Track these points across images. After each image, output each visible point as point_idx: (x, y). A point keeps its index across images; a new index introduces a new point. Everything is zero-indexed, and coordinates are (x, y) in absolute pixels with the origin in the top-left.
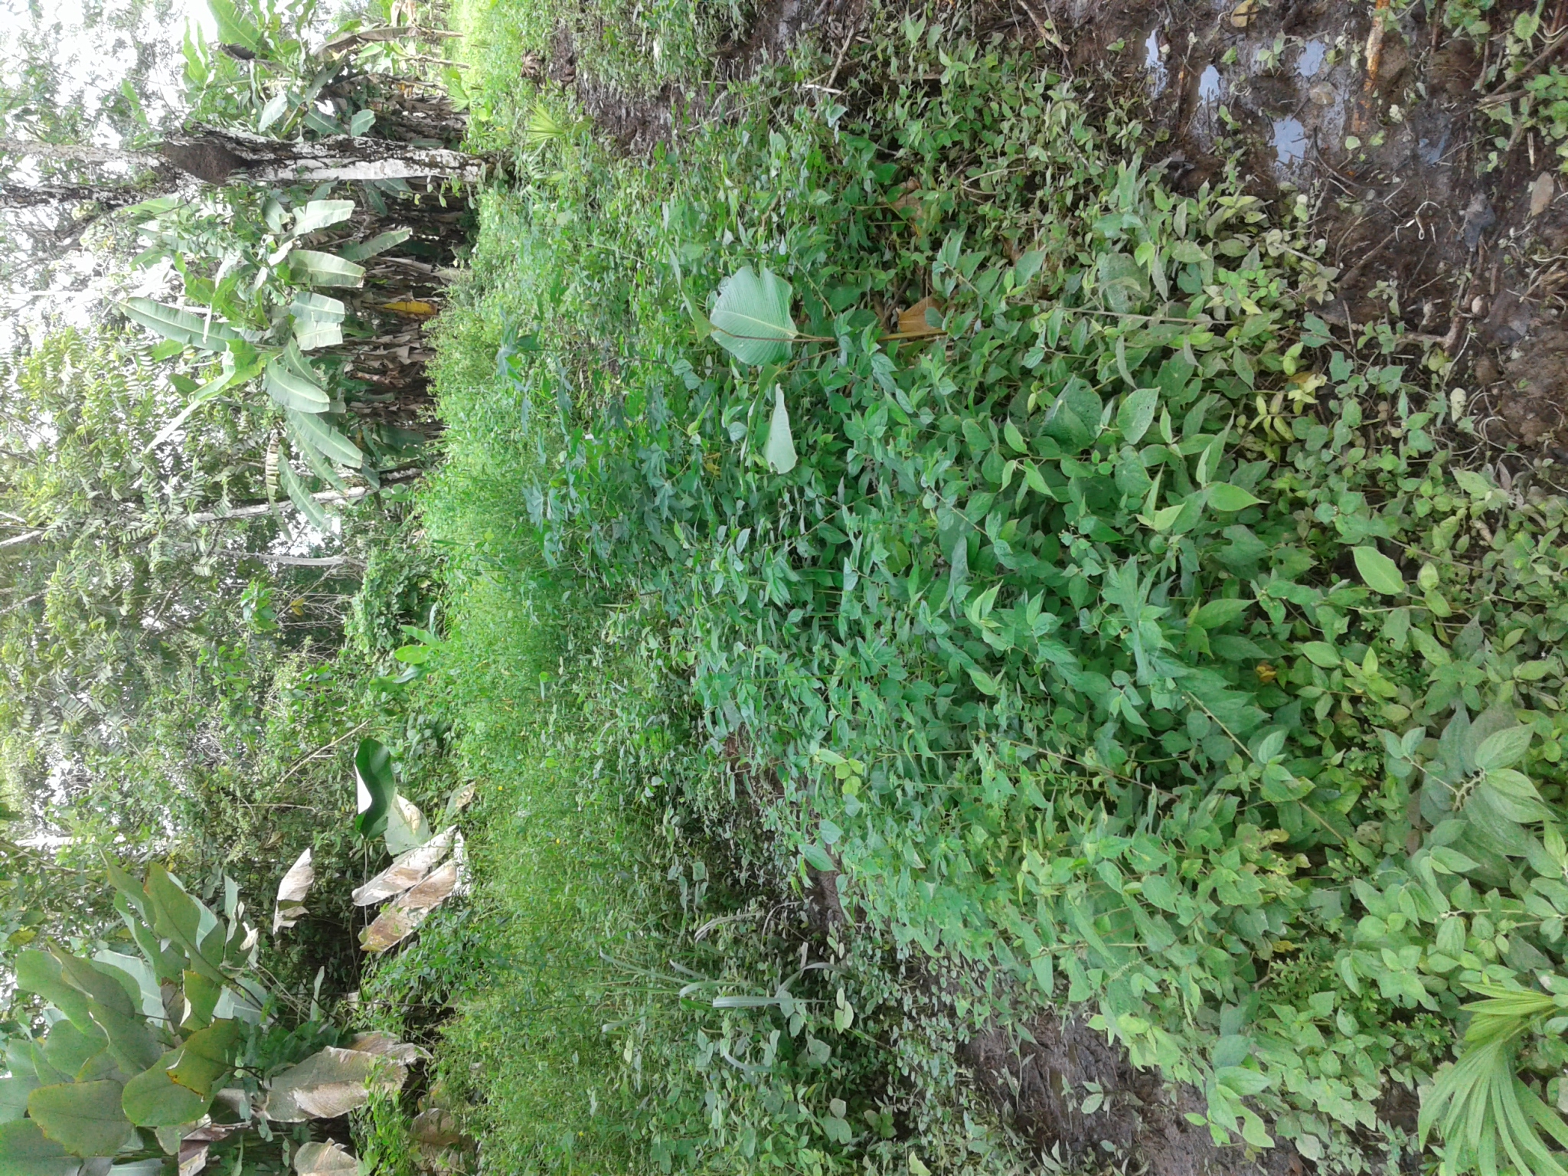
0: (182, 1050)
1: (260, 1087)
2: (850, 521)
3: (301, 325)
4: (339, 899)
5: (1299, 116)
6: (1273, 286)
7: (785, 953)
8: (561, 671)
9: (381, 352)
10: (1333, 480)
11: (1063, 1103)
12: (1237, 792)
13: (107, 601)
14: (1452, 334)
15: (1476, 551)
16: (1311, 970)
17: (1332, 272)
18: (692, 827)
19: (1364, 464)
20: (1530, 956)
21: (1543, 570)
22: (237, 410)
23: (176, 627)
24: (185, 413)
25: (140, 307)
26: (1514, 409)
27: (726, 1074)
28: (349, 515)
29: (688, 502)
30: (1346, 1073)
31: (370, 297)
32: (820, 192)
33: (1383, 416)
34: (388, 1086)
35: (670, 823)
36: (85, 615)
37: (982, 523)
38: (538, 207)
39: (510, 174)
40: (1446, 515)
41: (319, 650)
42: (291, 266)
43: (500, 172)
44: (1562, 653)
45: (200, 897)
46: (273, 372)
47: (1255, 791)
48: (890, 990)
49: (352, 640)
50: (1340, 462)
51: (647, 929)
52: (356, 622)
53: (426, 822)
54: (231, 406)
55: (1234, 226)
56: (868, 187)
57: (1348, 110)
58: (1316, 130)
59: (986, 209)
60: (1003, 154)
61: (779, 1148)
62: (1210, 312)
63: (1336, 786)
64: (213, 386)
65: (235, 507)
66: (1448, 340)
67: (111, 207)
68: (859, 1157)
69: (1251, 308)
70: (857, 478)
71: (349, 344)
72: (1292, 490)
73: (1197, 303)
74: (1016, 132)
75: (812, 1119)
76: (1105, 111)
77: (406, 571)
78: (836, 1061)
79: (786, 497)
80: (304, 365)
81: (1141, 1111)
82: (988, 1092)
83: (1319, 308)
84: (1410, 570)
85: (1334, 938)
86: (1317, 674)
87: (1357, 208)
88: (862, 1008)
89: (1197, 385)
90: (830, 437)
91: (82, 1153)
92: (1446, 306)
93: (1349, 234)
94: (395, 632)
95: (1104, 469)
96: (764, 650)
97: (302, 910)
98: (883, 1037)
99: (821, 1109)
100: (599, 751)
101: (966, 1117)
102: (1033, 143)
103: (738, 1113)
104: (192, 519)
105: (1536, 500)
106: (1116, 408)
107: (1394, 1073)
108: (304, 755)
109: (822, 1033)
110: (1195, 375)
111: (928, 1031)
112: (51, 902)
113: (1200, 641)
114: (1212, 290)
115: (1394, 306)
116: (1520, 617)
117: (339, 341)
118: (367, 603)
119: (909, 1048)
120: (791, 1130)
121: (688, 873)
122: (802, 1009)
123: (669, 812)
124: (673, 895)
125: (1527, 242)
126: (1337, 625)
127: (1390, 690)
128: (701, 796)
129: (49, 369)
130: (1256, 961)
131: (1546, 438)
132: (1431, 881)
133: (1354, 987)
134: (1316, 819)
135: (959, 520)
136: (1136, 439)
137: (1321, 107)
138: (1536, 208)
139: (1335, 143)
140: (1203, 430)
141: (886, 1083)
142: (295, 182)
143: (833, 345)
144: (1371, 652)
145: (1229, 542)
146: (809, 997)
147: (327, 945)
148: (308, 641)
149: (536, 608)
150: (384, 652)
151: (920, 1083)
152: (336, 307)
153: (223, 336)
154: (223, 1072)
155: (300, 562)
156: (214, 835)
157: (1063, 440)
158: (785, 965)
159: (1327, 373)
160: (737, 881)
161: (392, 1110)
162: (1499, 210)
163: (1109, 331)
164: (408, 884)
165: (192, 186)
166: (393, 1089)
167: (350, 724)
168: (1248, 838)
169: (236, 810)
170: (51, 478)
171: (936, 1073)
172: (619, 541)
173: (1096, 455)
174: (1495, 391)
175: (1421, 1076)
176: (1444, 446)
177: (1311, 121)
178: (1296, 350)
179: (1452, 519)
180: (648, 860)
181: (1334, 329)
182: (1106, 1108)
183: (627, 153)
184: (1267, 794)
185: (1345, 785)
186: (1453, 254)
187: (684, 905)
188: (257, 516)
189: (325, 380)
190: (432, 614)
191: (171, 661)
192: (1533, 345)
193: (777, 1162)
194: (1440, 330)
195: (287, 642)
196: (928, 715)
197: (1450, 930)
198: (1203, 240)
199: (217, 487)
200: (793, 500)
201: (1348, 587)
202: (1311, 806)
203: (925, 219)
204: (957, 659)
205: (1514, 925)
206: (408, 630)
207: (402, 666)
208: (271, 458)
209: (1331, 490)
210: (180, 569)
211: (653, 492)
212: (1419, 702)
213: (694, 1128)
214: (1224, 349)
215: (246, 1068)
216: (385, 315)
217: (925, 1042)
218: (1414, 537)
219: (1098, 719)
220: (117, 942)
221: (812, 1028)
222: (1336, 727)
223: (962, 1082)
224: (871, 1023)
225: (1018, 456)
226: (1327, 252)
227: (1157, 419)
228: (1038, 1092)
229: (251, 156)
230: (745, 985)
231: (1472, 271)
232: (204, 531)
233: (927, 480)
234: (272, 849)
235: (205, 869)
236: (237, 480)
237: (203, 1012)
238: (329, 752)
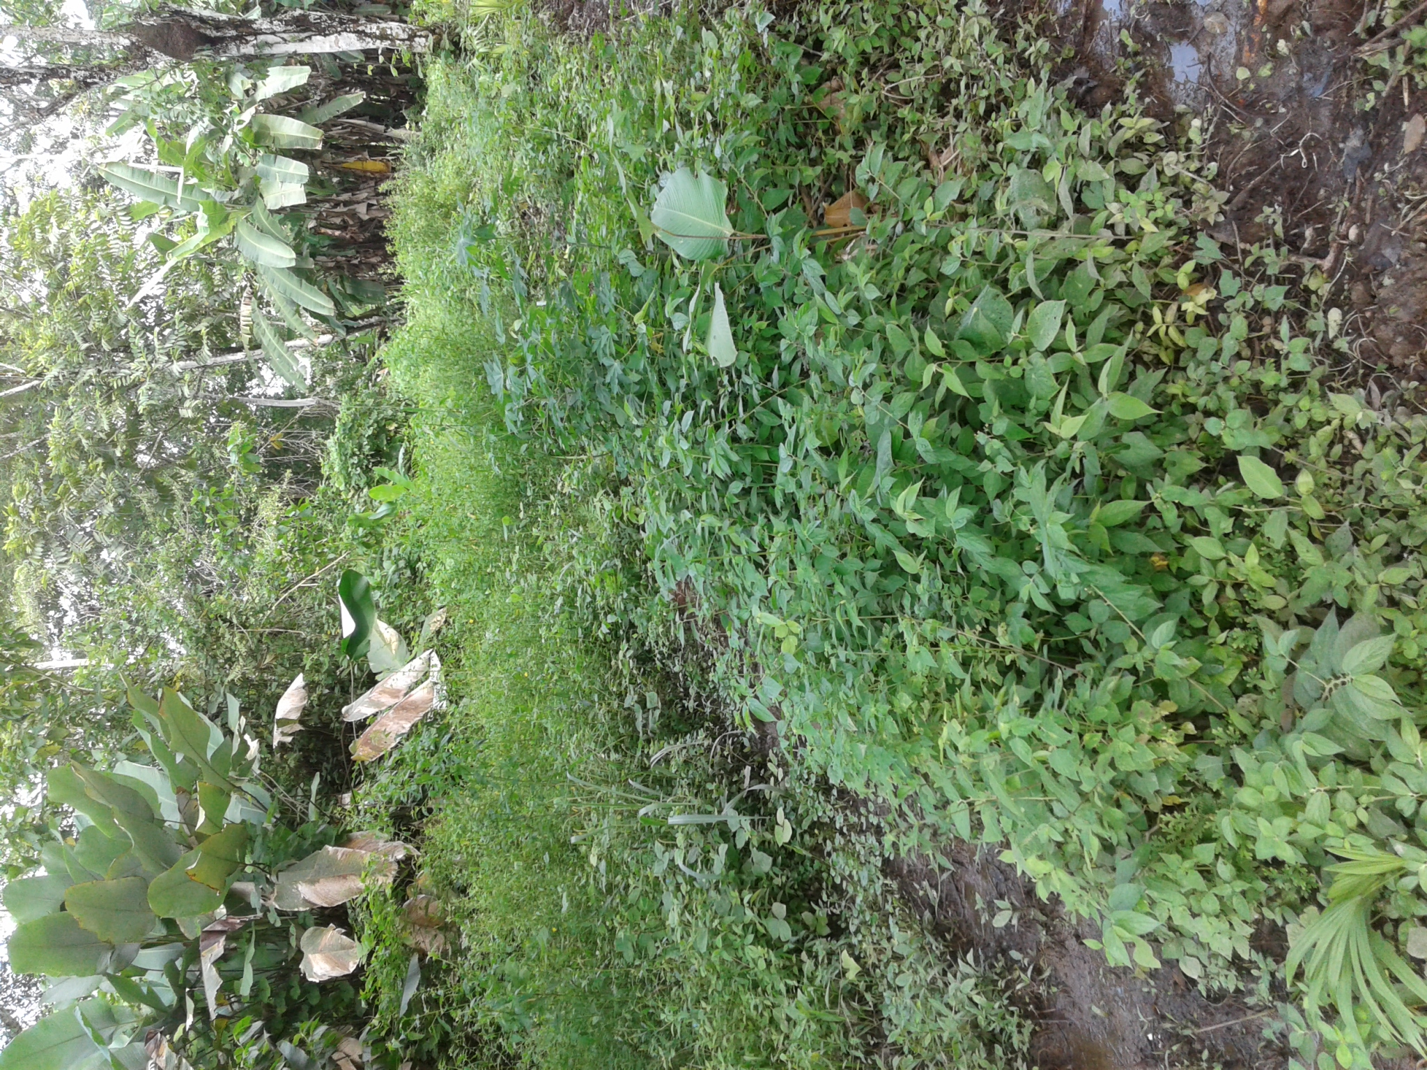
0: (198, 852)
1: (268, 881)
2: (785, 410)
3: (268, 185)
4: (329, 712)
5: (1195, 43)
6: (1169, 207)
7: (730, 773)
8: (521, 515)
9: (341, 209)
10: (1221, 389)
11: (977, 915)
12: (1133, 671)
13: (103, 445)
14: (1331, 257)
15: (1348, 459)
16: (1195, 821)
17: (1223, 196)
18: (644, 658)
19: (1249, 375)
20: (1385, 825)
21: (1406, 484)
22: (212, 265)
23: (167, 463)
24: (164, 269)
25: (118, 171)
26: (1385, 332)
27: (680, 879)
28: (318, 357)
29: (635, 377)
30: (1225, 911)
31: (329, 157)
32: (751, 95)
33: (1267, 330)
34: (381, 879)
35: (625, 656)
36: (84, 456)
37: (905, 419)
38: (483, 78)
39: (456, 44)
40: (1321, 425)
41: (299, 482)
42: (255, 129)
43: (446, 43)
44: (1423, 558)
45: (205, 712)
46: (243, 231)
47: (1149, 670)
48: (823, 810)
49: (328, 478)
50: (1228, 373)
51: (607, 752)
52: (332, 459)
53: (405, 643)
54: (207, 260)
55: (1135, 145)
56: (795, 89)
57: (1240, 43)
58: (1209, 57)
59: (905, 112)
60: (920, 60)
61: (728, 945)
62: (1111, 227)
63: (1218, 661)
64: (190, 244)
65: (215, 355)
66: (1327, 263)
67: (88, 85)
68: (797, 951)
69: (1149, 227)
70: (791, 364)
71: (312, 203)
72: (1184, 396)
73: (1100, 218)
74: (933, 40)
75: (757, 920)
76: (1015, 26)
77: (374, 415)
78: (777, 870)
79: (725, 379)
80: (272, 224)
81: (1045, 925)
82: (909, 900)
83: (1212, 229)
84: (1288, 473)
85: (1217, 794)
86: (1205, 566)
87: (1246, 134)
88: (799, 823)
89: (1099, 295)
90: (764, 324)
91: (115, 940)
92: (1325, 231)
93: (1241, 159)
94: (367, 471)
95: (1015, 372)
96: (708, 520)
97: (298, 727)
98: (817, 850)
99: (764, 911)
100: (559, 588)
101: (891, 920)
102: (948, 53)
103: (691, 912)
104: (176, 367)
105: (1402, 419)
106: (1027, 314)
107: (1266, 912)
108: (290, 585)
109: (764, 846)
110: (1098, 284)
111: (858, 847)
112: (72, 719)
113: (1101, 539)
114: (1114, 207)
115: (1279, 229)
116: (1385, 523)
117: (303, 201)
118: (341, 445)
119: (841, 861)
120: (739, 930)
121: (642, 702)
122: (747, 825)
123: (624, 646)
124: (630, 719)
125: (1400, 178)
126: (1223, 525)
127: (1269, 580)
128: (652, 632)
129: (37, 231)
130: (1147, 813)
131: (1413, 361)
132: (1302, 762)
133: (1232, 840)
134: (1201, 691)
135: (883, 415)
136: (1044, 347)
137: (1214, 36)
138: (1409, 146)
139: (1227, 71)
140: (1106, 339)
141: (821, 889)
142: (256, 57)
143: (765, 242)
144: (1252, 547)
145: (1127, 447)
146: (752, 814)
147: (321, 752)
148: (288, 474)
149: (497, 459)
150: (359, 489)
151: (851, 890)
152: (301, 169)
153: (196, 197)
154: (234, 868)
155: (277, 403)
156: (214, 657)
157: (977, 343)
158: (731, 784)
159: (1217, 287)
160: (684, 708)
161: (386, 900)
162: (1375, 146)
163: (1019, 243)
164: (391, 701)
165: (162, 61)
166: (386, 882)
167: (331, 556)
168: (1142, 714)
169: (233, 634)
170: (44, 330)
171: (864, 882)
172: (573, 408)
173: (1008, 360)
174: (1368, 314)
175: (1289, 914)
176: (1321, 363)
177: (1205, 48)
178: (1189, 266)
179: (1327, 428)
180: (607, 689)
181: (1224, 247)
182: (1015, 922)
183: (565, 28)
184: (1158, 673)
185: (1228, 661)
186: (1334, 182)
187: (640, 729)
188: (235, 363)
189: (291, 236)
190: (401, 456)
191: (166, 496)
192: (1403, 274)
193: (726, 956)
194: (1319, 253)
195: (269, 476)
196: (857, 586)
197: (1317, 804)
198: (1105, 158)
199: (196, 336)
200: (731, 383)
201: (1235, 487)
202: (1198, 681)
203: (849, 121)
204: (883, 539)
205: (1373, 799)
206: (378, 471)
207: (376, 504)
208: (245, 310)
209: (1219, 398)
210: (167, 411)
211: (603, 369)
212: (1295, 593)
213: (653, 923)
214: (1125, 262)
215: (254, 864)
216: (343, 173)
217: (855, 855)
218: (1292, 444)
219: (1009, 596)
220: (133, 754)
221: (755, 842)
222: (1221, 608)
223: (887, 891)
224: (807, 837)
225: (936, 359)
226: (1218, 175)
227: (1063, 326)
228: (955, 904)
229: (214, 34)
230: (697, 802)
231: (1350, 200)
232: (187, 377)
233: (855, 380)
234: (268, 668)
235: (209, 687)
236: (216, 330)
237: (215, 819)
238: (313, 581)
